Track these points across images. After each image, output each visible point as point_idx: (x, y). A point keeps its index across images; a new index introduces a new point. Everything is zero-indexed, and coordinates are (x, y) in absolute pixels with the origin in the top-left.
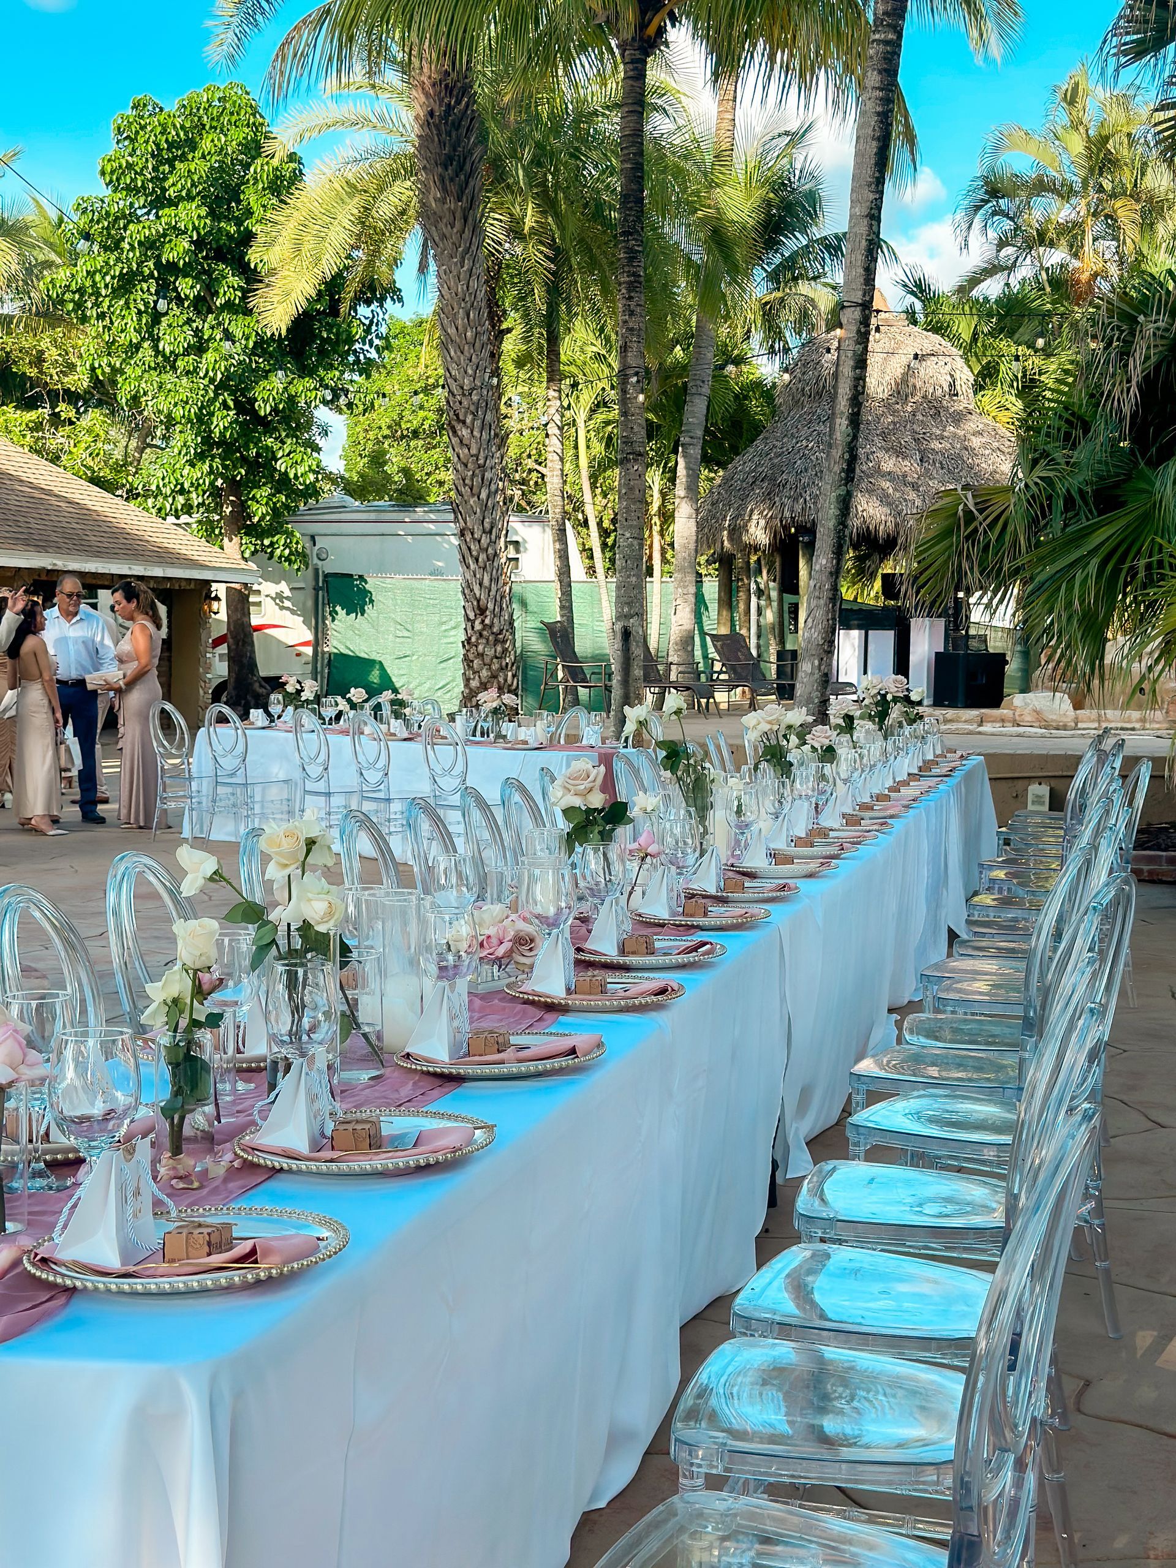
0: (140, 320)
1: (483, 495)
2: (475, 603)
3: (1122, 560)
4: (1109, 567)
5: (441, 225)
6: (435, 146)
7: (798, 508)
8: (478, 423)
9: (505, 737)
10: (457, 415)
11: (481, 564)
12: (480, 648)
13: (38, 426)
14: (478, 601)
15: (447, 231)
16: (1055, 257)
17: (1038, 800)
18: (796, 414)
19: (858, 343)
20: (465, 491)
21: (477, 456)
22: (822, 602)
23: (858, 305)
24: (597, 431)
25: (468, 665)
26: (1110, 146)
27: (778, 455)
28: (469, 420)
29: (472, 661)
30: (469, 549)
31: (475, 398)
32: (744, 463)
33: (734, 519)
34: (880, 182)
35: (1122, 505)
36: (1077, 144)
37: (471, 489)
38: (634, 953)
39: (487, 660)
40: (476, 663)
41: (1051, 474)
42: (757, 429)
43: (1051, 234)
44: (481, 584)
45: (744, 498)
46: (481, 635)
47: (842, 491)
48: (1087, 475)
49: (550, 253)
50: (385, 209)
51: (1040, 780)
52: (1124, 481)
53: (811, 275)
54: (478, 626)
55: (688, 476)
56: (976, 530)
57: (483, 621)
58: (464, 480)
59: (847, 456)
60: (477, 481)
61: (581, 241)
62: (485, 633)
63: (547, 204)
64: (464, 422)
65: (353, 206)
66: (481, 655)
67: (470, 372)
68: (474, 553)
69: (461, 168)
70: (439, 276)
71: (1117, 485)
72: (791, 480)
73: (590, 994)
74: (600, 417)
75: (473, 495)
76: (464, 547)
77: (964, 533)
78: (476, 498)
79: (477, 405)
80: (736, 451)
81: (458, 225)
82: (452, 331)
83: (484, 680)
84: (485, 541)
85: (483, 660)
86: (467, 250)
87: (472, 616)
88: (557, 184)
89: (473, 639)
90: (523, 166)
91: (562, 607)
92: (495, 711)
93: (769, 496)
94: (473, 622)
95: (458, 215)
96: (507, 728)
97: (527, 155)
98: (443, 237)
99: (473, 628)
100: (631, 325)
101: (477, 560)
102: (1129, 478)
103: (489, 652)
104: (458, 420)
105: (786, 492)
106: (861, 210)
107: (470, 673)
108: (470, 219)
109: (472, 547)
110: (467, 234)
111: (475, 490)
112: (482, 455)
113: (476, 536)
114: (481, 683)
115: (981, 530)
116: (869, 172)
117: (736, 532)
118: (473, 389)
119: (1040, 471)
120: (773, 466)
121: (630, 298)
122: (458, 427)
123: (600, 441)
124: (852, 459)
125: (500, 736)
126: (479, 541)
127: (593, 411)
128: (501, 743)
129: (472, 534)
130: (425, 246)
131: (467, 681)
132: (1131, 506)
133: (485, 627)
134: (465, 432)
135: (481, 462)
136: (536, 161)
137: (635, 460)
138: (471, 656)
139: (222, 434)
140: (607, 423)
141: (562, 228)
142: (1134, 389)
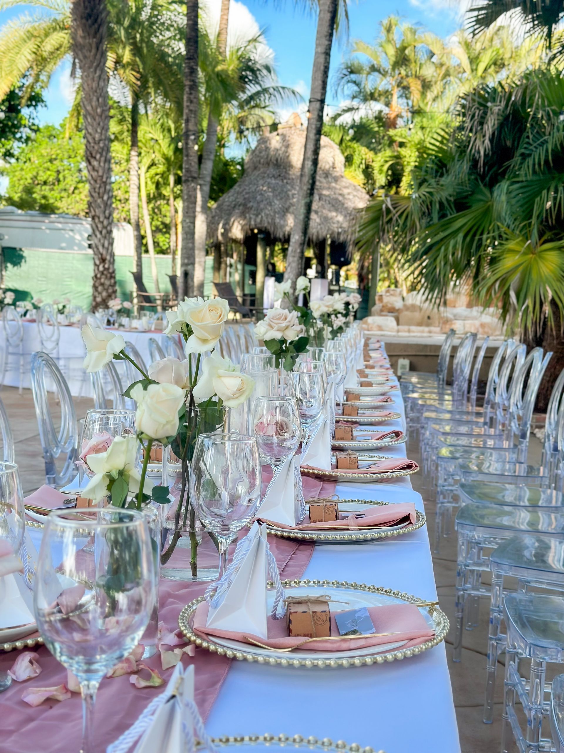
1: (105, 198)
3: (474, 235)
4: (468, 238)
5: (84, 51)
6: (81, 9)
7: (258, 220)
8: (103, 159)
9: (123, 326)
10: (91, 154)
12: (102, 280)
15: (87, 54)
16: (377, 107)
17: (403, 367)
18: (256, 173)
19: (318, 121)
20: (96, 195)
21: (102, 177)
22: (296, 259)
23: (318, 100)
24: (152, 178)
26: (407, 52)
27: (247, 193)
28: (98, 156)
31: (101, 145)
32: (228, 198)
33: (224, 225)
34: (331, 35)
35: (469, 207)
36: (391, 51)
38: (342, 439)
39: (106, 287)
40: (100, 288)
41: (432, 190)
42: (234, 182)
43: (376, 95)
45: (230, 215)
47: (308, 200)
48: (451, 191)
49: (138, 76)
50: (49, 46)
51: (404, 357)
52: (471, 195)
53: (263, 105)
54: (101, 268)
55: (202, 201)
56: (391, 219)
59: (311, 181)
60: (102, 190)
61: (154, 71)
62: (105, 272)
63: (137, 51)
64: (95, 158)
65: (31, 45)
66: (102, 284)
67: (99, 130)
69: (96, 21)
70: (82, 78)
71: (466, 197)
72: (255, 205)
73: (350, 468)
74: (153, 171)
76: (94, 226)
77: (386, 220)
79: (103, 149)
80: (222, 191)
81: (94, 51)
82: (89, 108)
84: (106, 222)
86: (98, 65)
87: (98, 262)
88: (142, 40)
90: (124, 28)
91: (137, 265)
92: (119, 311)
93: (243, 215)
94: (98, 266)
95: (94, 46)
96: (125, 320)
97: (126, 23)
98: (85, 57)
100: (191, 108)
102: (473, 193)
103: (107, 283)
104: (92, 157)
105: (252, 212)
106: (321, 49)
107: (96, 294)
108: (100, 49)
110: (98, 56)
112: (105, 177)
115: (394, 219)
116: (326, 29)
117: (227, 231)
118: (100, 140)
119: (424, 189)
120: (245, 199)
121: (191, 94)
122: (92, 160)
123: (153, 183)
124: (313, 184)
125: (121, 325)
127: (149, 168)
128: (122, 328)
130: (74, 64)
131: (95, 298)
132: (473, 208)
133: (105, 269)
134: (95, 163)
135: (104, 180)
136: (132, 26)
137: (192, 181)
138: (97, 284)
140: (157, 174)
141: (144, 63)
142: (487, 142)
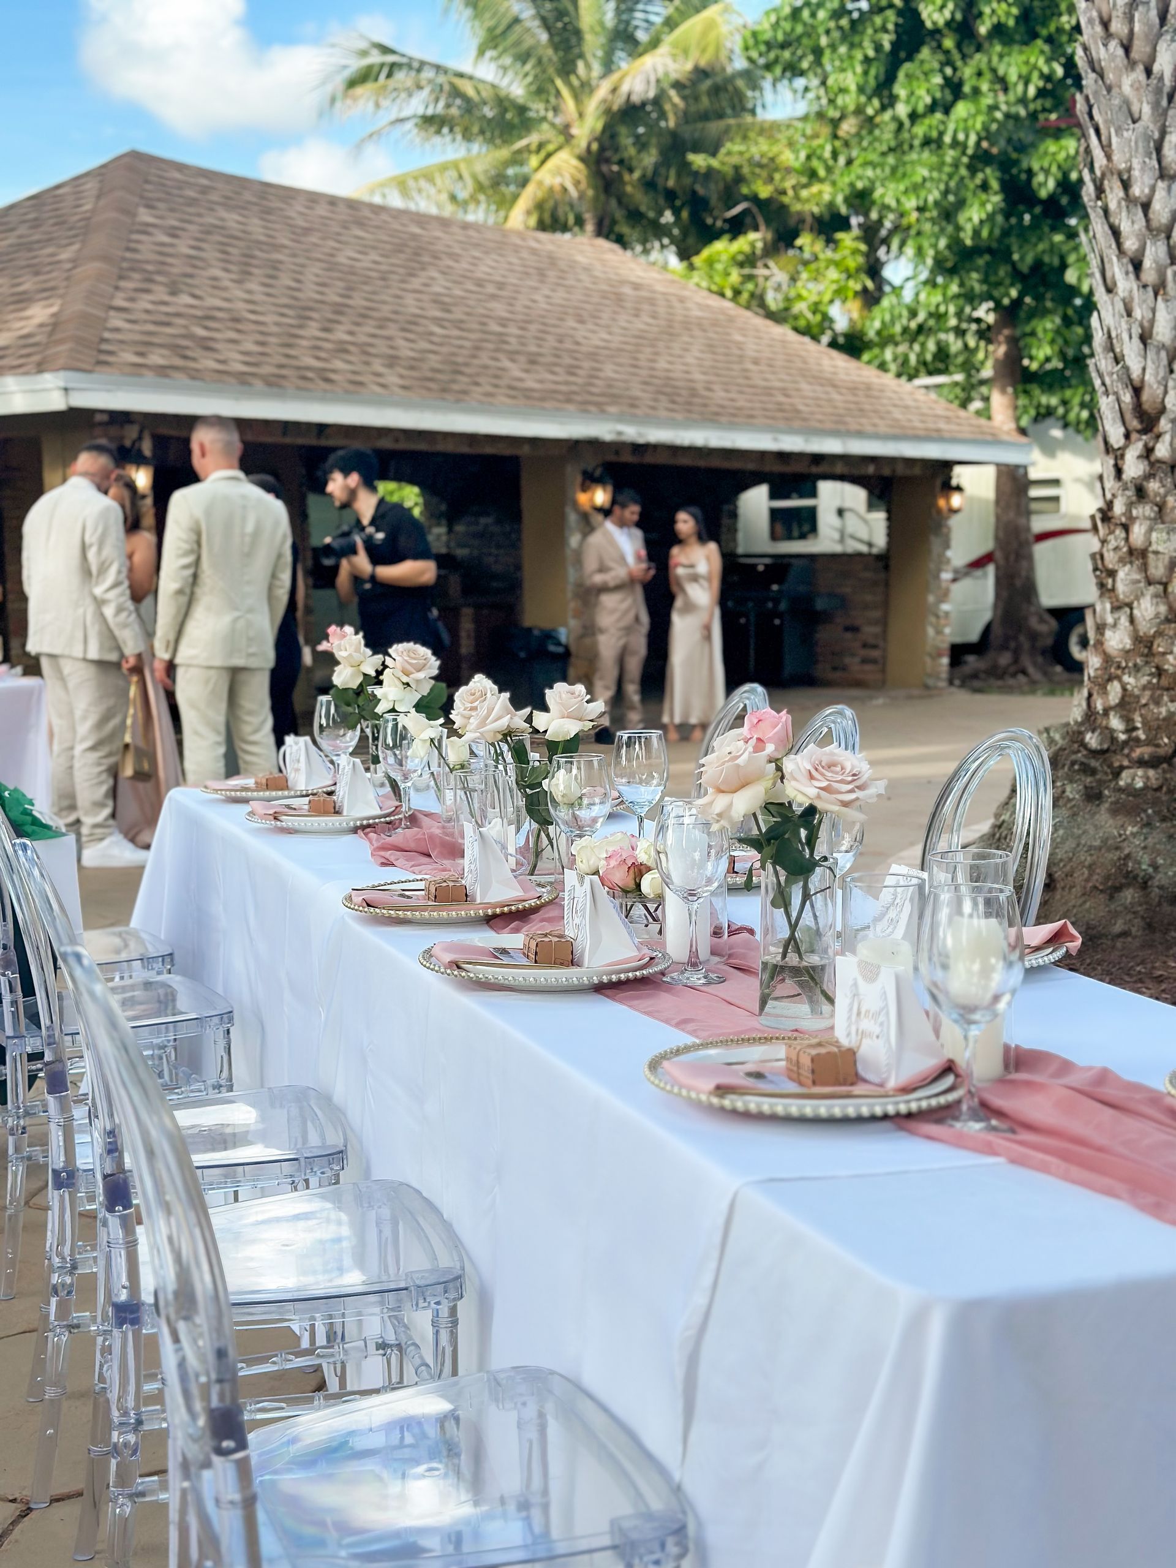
0: (866, 73)
2: (1127, 397)
11: (1149, 274)
13: (749, 261)
14: (1137, 391)
25: (1101, 585)
29: (1112, 573)
30: (1116, 233)
37: (1127, 49)
44: (1145, 338)
46: (1141, 492)
57: (1149, 451)
58: (1106, 24)
68: (1131, 244)
75: (1132, 64)
78: (1139, 74)
83: (1146, 627)
85: (1144, 568)
89: (1119, 508)
99: (1119, 471)
101: (1137, 265)
109: (1125, 227)
111: (1140, 49)
113: (1136, 190)
114: (1137, 639)
126: (1146, 207)
129: (1126, 185)
139: (976, 233)
